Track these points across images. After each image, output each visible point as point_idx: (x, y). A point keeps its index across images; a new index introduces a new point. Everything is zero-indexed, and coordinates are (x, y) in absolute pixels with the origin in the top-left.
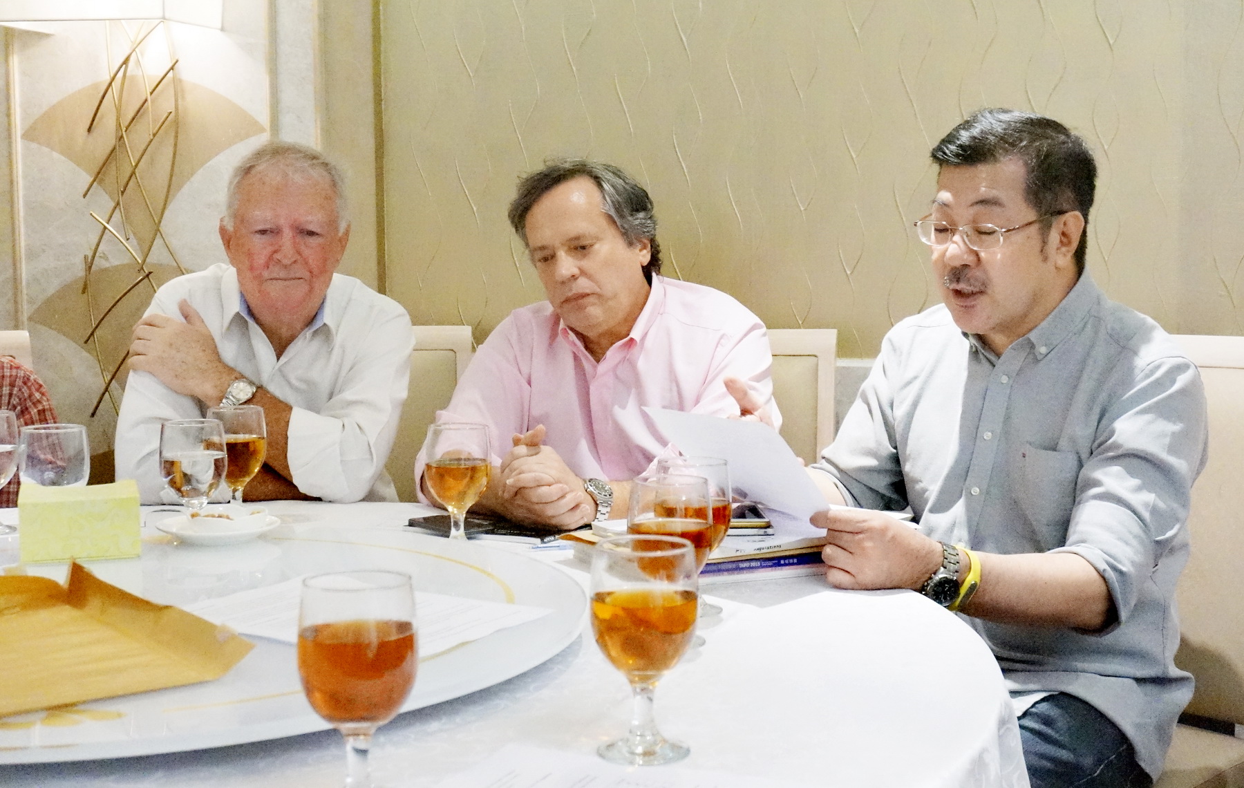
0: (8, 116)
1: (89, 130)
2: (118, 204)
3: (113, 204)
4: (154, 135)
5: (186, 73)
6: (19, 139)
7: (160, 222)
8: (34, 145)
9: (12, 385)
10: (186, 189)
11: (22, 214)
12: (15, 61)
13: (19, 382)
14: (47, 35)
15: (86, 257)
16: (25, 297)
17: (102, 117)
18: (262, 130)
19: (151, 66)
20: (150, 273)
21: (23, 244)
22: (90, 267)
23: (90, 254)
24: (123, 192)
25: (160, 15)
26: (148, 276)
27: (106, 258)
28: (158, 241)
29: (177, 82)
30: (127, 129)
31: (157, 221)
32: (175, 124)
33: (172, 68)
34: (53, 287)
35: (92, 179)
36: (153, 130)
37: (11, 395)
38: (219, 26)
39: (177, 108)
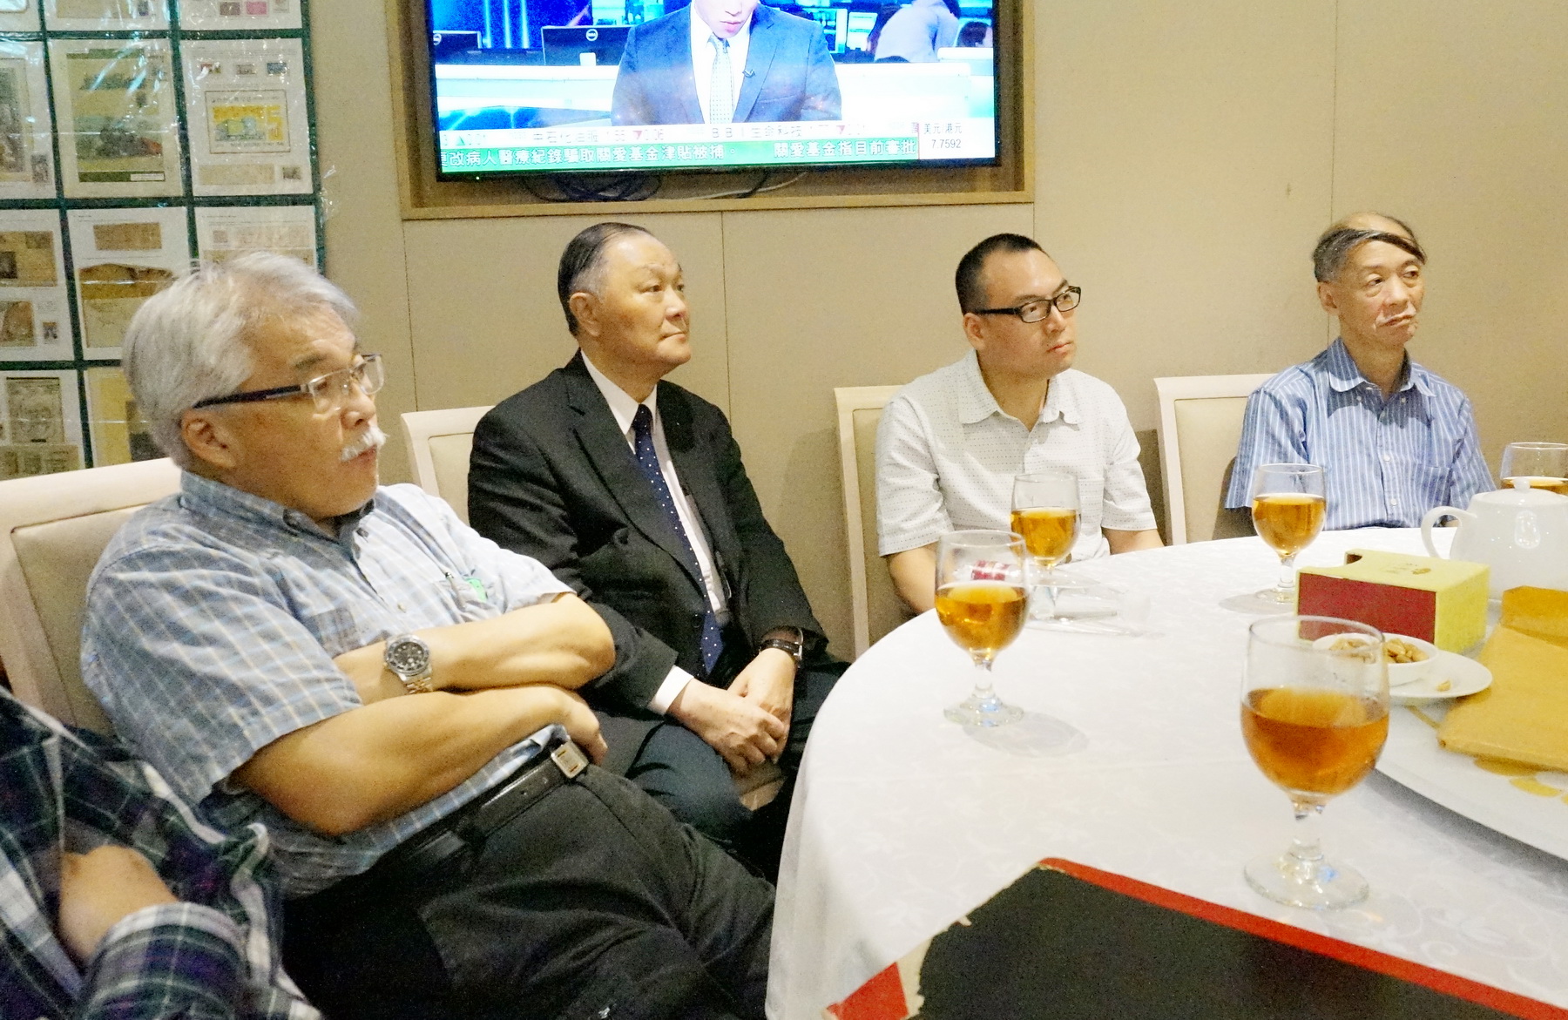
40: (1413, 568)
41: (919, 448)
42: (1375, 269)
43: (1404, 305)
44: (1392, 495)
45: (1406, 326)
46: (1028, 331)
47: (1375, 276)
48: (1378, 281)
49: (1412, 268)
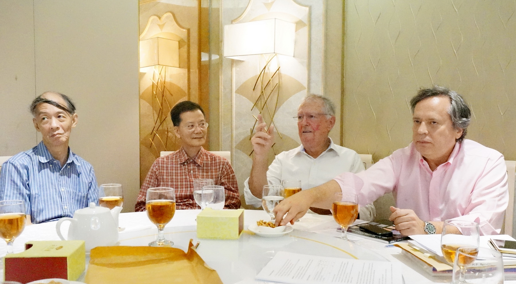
0: (231, 86)
1: (254, 89)
2: (261, 112)
4: (272, 91)
5: (282, 71)
6: (234, 93)
7: (273, 118)
8: (238, 95)
9: (223, 165)
10: (281, 107)
11: (234, 116)
12: (234, 69)
13: (226, 164)
14: (243, 61)
16: (234, 141)
17: (258, 86)
18: (305, 88)
19: (272, 69)
21: (234, 125)
22: (252, 132)
23: (252, 128)
24: (262, 109)
25: (274, 52)
29: (279, 74)
30: (265, 89)
31: (272, 118)
32: (278, 87)
33: (278, 70)
34: (242, 138)
35: (253, 105)
36: (272, 89)
37: (223, 168)
38: (293, 56)
39: (279, 82)
42: (45, 114)
47: (44, 117)
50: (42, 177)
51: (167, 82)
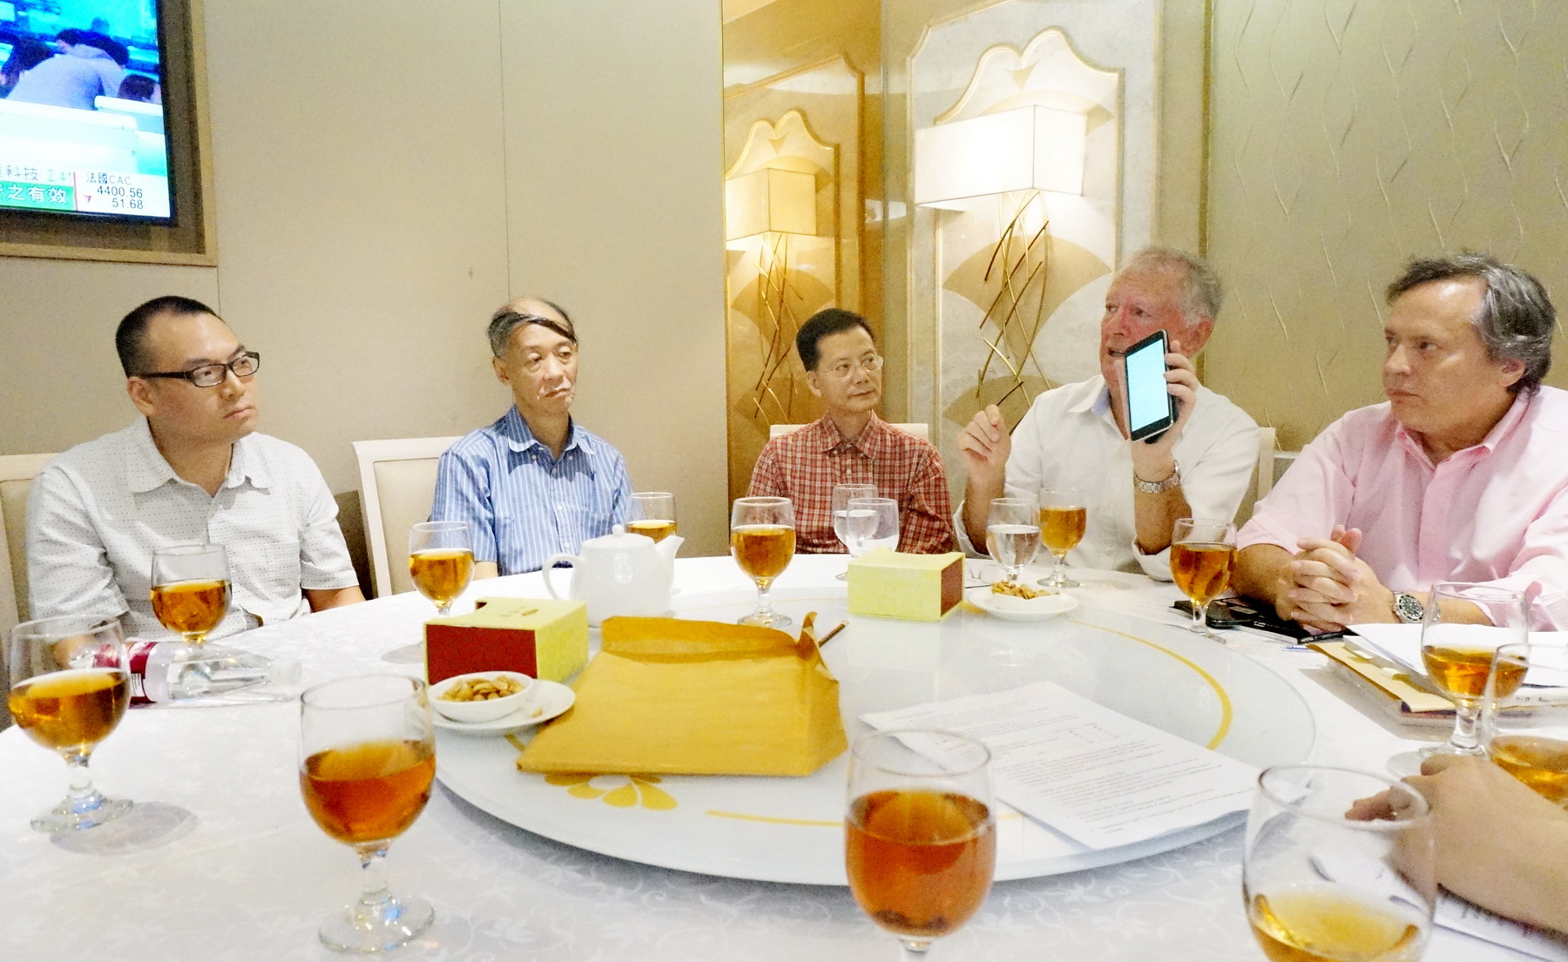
0: (934, 272)
1: (986, 279)
2: (1003, 332)
3: (999, 332)
4: (1030, 279)
5: (1053, 230)
6: (940, 289)
7: (1031, 344)
8: (950, 292)
10: (1052, 318)
11: (941, 342)
12: (940, 233)
14: (961, 212)
15: (979, 371)
16: (941, 401)
17: (994, 269)
18: (1110, 271)
19: (1029, 228)
20: (1022, 383)
21: (941, 362)
22: (982, 379)
23: (982, 369)
24: (1006, 324)
25: (1031, 186)
26: (1020, 385)
27: (994, 372)
28: (1029, 360)
29: (1048, 238)
30: (1010, 277)
31: (1029, 344)
32: (1044, 272)
33: (1044, 228)
34: (959, 393)
35: (985, 315)
36: (1028, 276)
38: (1080, 192)
39: (1046, 257)
40: (524, 611)
41: (79, 521)
42: (534, 349)
43: (560, 380)
44: (566, 539)
45: (564, 397)
46: (204, 396)
47: (535, 355)
48: (537, 360)
49: (565, 349)
50: (517, 481)
51: (790, 269)
